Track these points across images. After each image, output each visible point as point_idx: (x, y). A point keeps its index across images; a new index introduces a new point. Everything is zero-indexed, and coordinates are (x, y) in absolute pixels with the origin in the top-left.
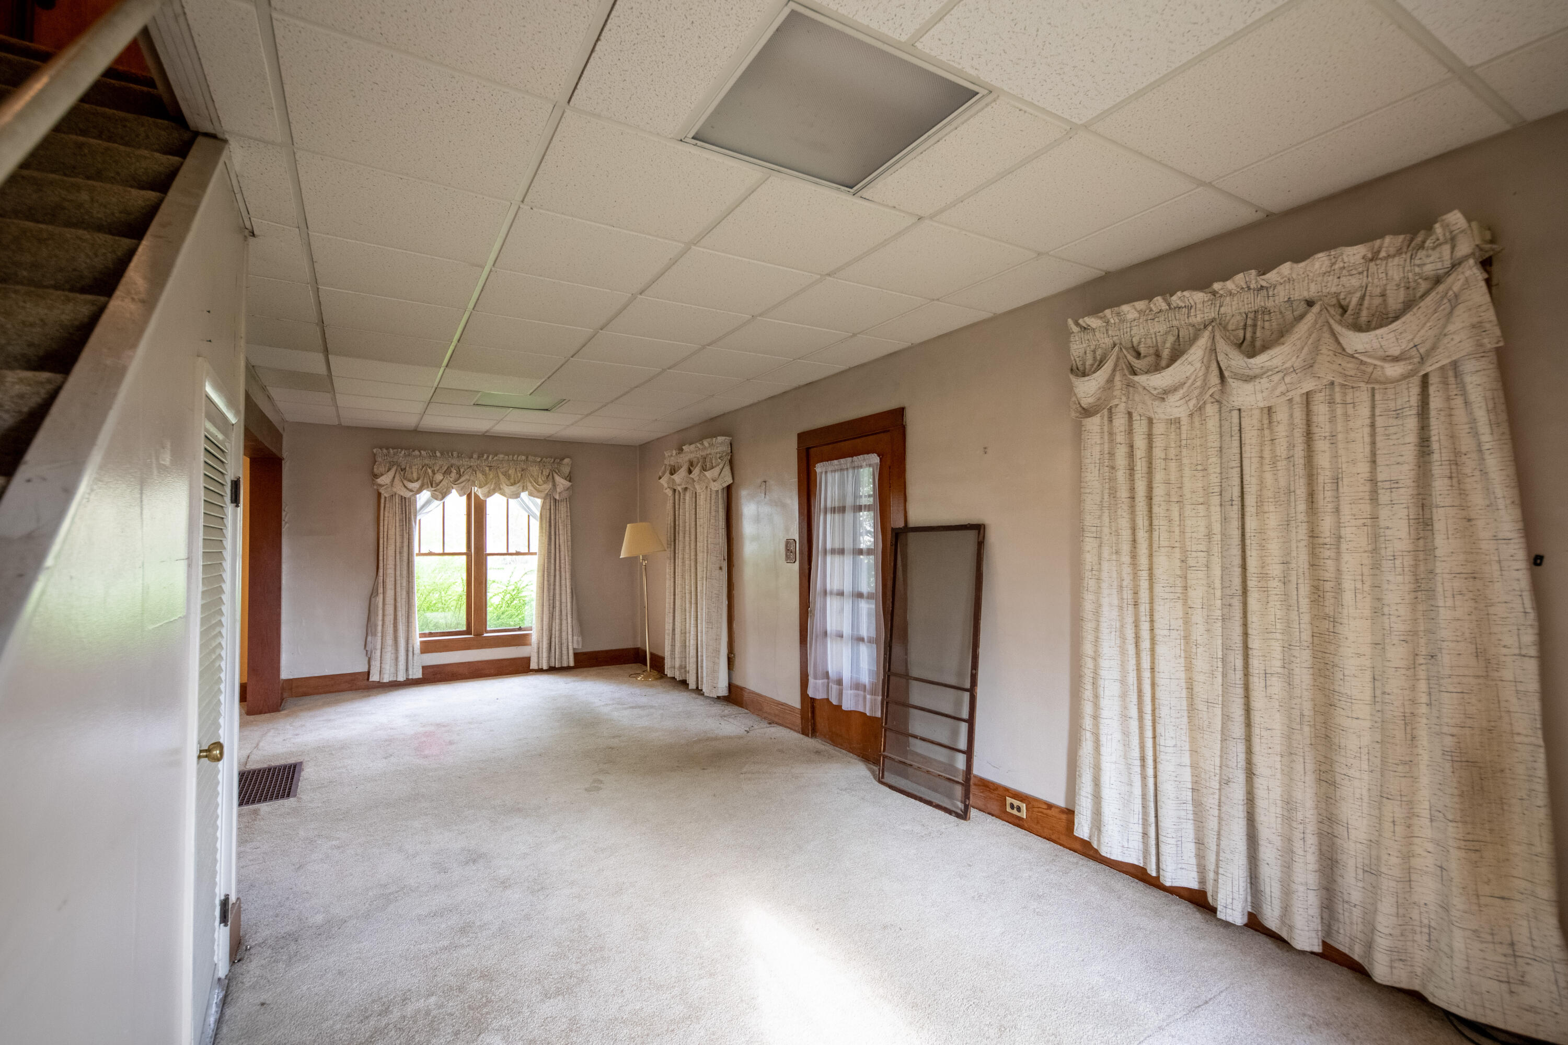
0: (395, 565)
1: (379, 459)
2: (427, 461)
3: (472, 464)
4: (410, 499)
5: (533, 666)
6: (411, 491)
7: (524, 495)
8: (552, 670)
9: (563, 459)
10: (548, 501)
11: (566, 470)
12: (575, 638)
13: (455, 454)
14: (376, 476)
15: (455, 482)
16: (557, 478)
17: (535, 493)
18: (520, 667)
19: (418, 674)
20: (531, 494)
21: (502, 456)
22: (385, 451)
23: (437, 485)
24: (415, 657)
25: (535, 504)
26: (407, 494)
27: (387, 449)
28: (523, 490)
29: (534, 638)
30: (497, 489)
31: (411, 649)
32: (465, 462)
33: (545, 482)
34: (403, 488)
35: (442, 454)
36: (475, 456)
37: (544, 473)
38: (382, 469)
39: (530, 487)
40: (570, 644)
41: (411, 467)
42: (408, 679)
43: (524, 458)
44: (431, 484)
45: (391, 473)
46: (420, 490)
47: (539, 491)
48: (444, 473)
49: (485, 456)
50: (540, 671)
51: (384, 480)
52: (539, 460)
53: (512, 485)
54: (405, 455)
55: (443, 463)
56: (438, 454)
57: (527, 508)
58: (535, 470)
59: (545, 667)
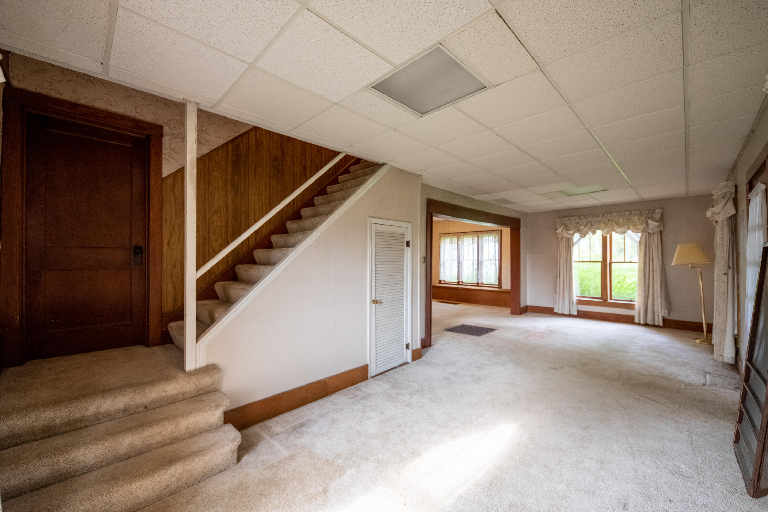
0: (564, 266)
1: (558, 223)
2: (577, 221)
3: (599, 220)
4: (570, 238)
5: (636, 320)
6: (570, 234)
7: (630, 232)
8: (646, 325)
9: (654, 211)
10: (644, 234)
11: (658, 216)
12: (663, 310)
13: (590, 216)
14: (556, 230)
15: (589, 229)
16: (650, 222)
17: (635, 230)
18: (629, 320)
19: (575, 313)
20: (632, 231)
21: (615, 214)
22: (560, 219)
23: (581, 231)
24: (574, 306)
25: (637, 237)
26: (569, 236)
27: (561, 218)
28: (629, 229)
29: (637, 307)
30: (613, 230)
31: (571, 302)
32: (596, 219)
33: (640, 224)
34: (567, 234)
35: (584, 217)
36: (601, 216)
37: (641, 219)
38: (559, 227)
39: (632, 228)
40: (660, 313)
41: (570, 225)
42: (570, 314)
43: (628, 213)
44: (578, 231)
45: (562, 228)
46: (574, 234)
47: (637, 229)
48: (584, 226)
49: (606, 215)
50: (639, 324)
51: (559, 231)
52: (639, 212)
53: (620, 227)
54: (568, 220)
55: (584, 221)
56: (582, 217)
57: (633, 239)
58: (635, 219)
59: (642, 322)
